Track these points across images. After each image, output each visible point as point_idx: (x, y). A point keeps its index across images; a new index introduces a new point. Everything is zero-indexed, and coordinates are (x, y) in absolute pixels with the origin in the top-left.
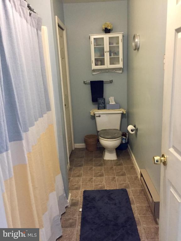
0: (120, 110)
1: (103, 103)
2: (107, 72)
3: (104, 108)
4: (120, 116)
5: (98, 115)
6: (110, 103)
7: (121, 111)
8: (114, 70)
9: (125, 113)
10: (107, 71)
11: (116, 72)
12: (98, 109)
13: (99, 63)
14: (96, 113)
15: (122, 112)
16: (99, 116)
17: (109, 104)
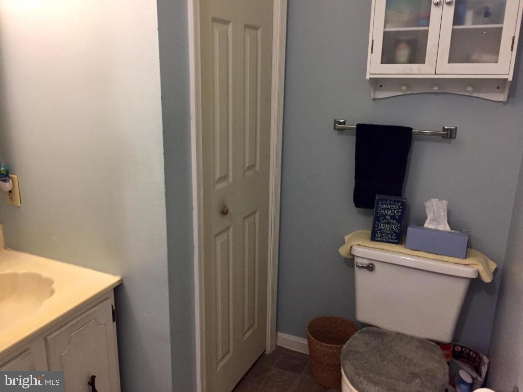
0: (467, 261)
1: (393, 217)
2: (436, 93)
3: (399, 238)
4: (460, 289)
5: (366, 262)
6: (426, 225)
7: (468, 268)
8: (470, 89)
9: (487, 279)
10: (436, 89)
11: (475, 95)
12: (373, 238)
13: (403, 52)
14: (358, 251)
15: (474, 276)
16: (370, 268)
17: (423, 225)
